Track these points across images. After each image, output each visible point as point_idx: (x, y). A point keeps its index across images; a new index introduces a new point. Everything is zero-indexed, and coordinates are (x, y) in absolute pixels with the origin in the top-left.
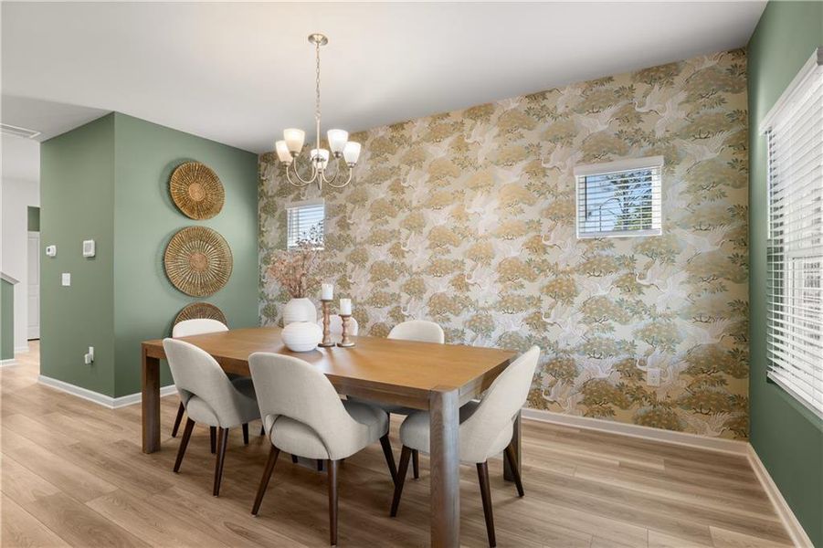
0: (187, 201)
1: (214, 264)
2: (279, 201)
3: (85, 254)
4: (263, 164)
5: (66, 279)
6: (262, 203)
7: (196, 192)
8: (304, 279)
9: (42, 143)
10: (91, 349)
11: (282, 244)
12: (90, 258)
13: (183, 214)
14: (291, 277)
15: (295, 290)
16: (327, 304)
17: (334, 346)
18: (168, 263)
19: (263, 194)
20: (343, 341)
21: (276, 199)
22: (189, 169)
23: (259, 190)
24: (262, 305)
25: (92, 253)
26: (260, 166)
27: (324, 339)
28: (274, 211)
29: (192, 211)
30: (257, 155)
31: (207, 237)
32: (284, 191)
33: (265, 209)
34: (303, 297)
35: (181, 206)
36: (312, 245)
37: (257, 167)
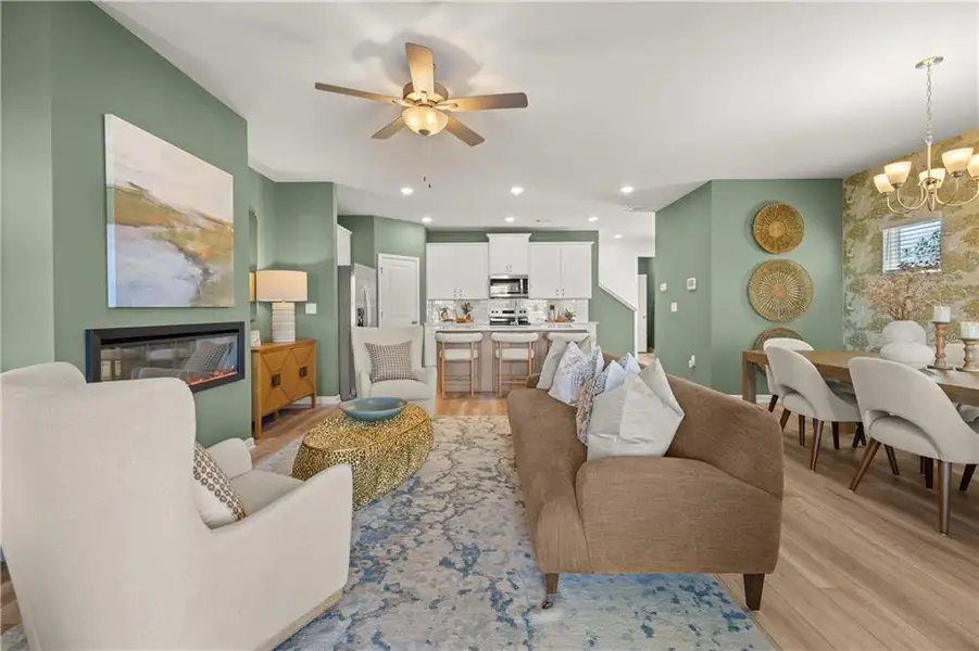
0: (767, 237)
1: (793, 292)
2: (871, 223)
3: (689, 288)
4: (850, 188)
5: (674, 307)
6: (847, 229)
7: (776, 230)
8: (909, 301)
9: (657, 213)
10: (693, 357)
11: (877, 267)
12: (692, 291)
13: (763, 249)
14: (892, 300)
15: (897, 313)
16: (941, 326)
17: (951, 369)
18: (752, 292)
19: (849, 218)
20: (965, 366)
21: (866, 221)
22: (770, 211)
23: (844, 215)
24: (848, 334)
25: (694, 287)
26: (845, 189)
27: (936, 362)
28: (863, 235)
29: (772, 246)
30: (841, 180)
31: (786, 268)
32: (878, 211)
33: (852, 235)
34: (908, 319)
35: (762, 243)
36: (918, 267)
37: (842, 192)
